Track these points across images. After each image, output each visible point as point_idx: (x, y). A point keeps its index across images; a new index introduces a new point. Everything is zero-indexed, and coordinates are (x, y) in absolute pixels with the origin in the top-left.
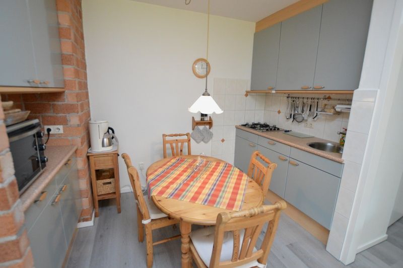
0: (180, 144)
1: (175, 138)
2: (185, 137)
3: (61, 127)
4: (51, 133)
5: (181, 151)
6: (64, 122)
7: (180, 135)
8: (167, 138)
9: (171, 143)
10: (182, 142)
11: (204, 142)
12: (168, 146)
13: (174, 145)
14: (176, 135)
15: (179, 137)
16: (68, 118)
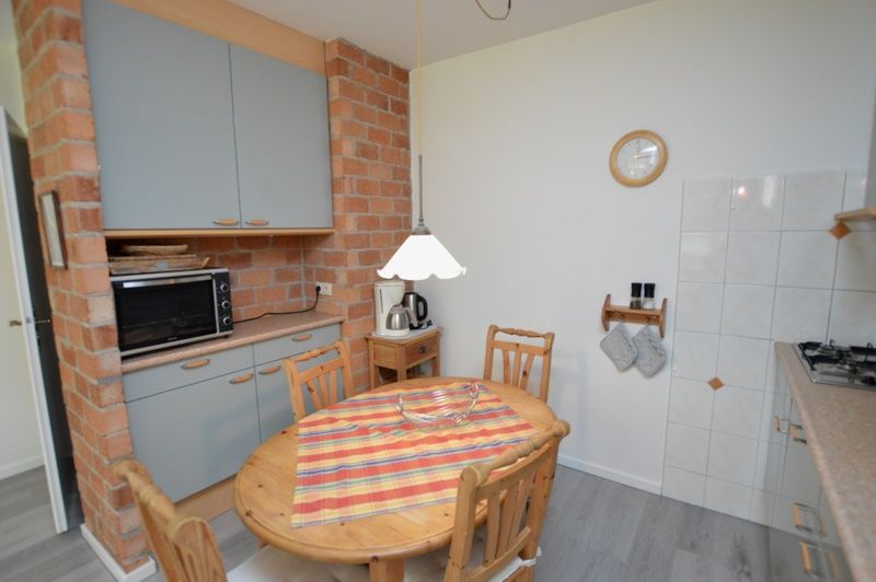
0: (524, 357)
1: (515, 339)
2: (540, 343)
3: (330, 286)
4: (321, 292)
5: (525, 374)
6: (331, 278)
7: (531, 335)
8: (500, 337)
9: (506, 347)
10: (532, 352)
11: (643, 372)
12: (498, 353)
13: (512, 355)
14: (521, 333)
15: (526, 337)
16: (337, 273)
